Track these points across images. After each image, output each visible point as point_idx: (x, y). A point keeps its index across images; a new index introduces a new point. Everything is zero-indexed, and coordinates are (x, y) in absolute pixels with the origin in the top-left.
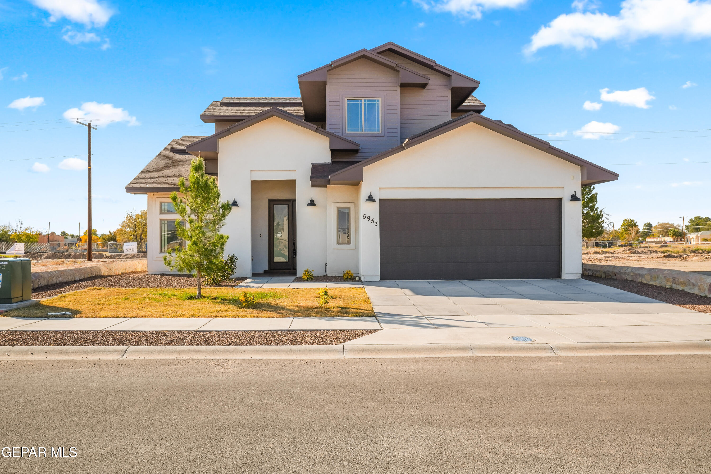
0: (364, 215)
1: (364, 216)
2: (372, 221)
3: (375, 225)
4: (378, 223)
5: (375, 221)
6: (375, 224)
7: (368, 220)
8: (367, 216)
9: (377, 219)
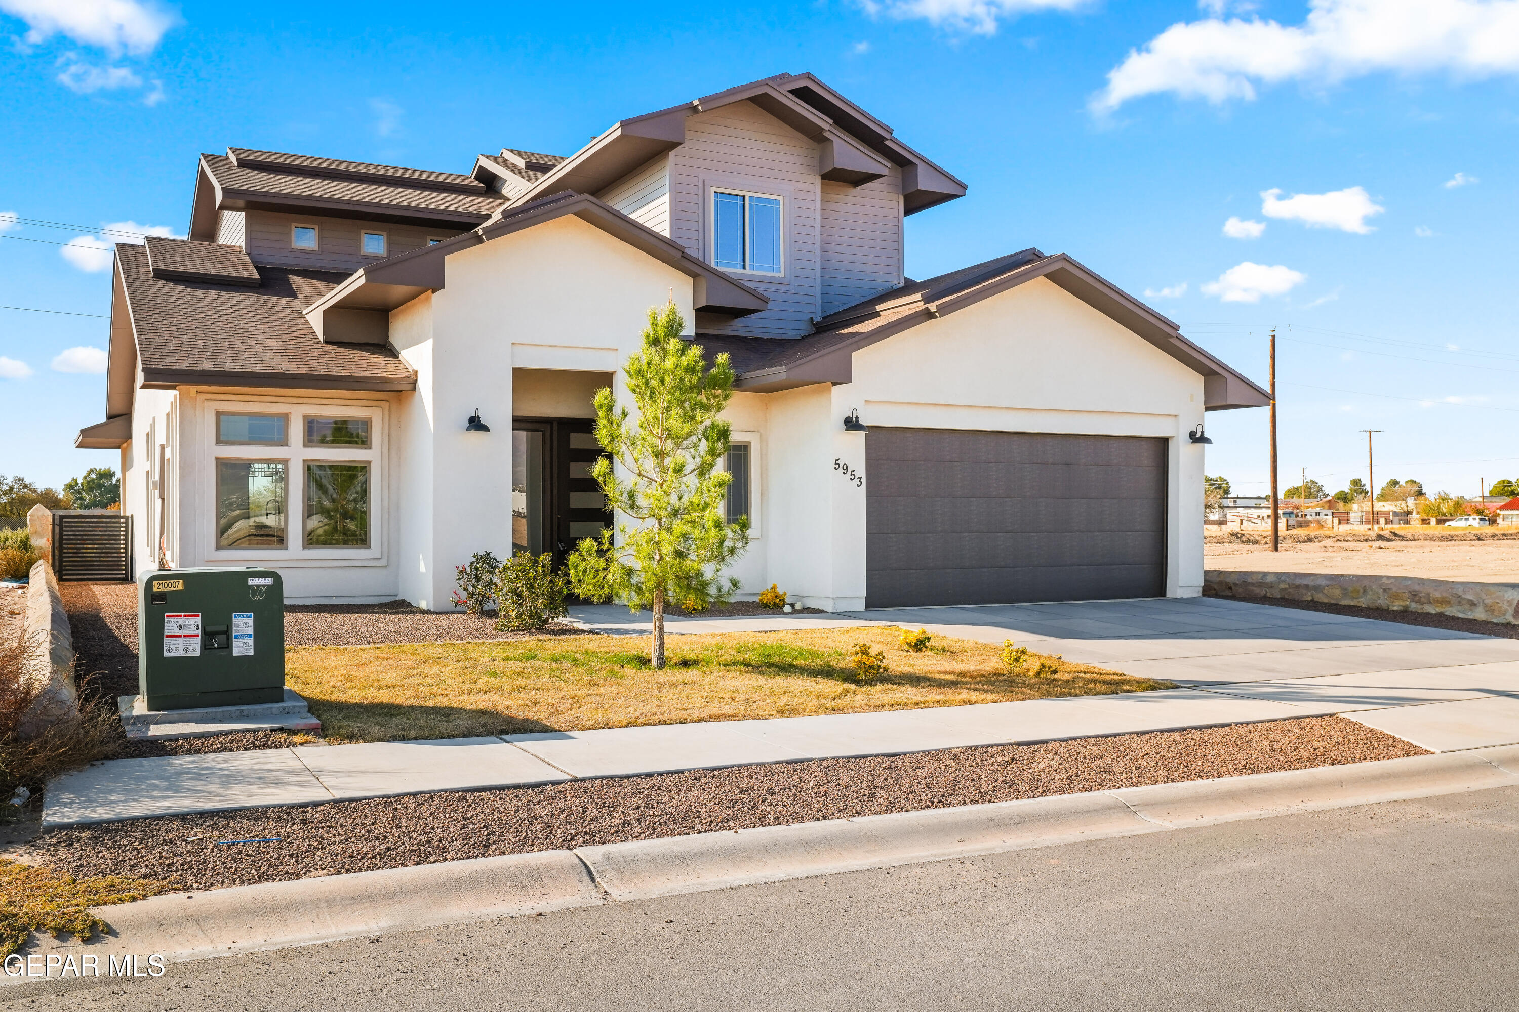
0: (836, 460)
1: (836, 464)
2: (851, 475)
3: (858, 485)
4: (864, 480)
5: (857, 474)
6: (857, 481)
7: (844, 473)
8: (841, 463)
9: (861, 471)
